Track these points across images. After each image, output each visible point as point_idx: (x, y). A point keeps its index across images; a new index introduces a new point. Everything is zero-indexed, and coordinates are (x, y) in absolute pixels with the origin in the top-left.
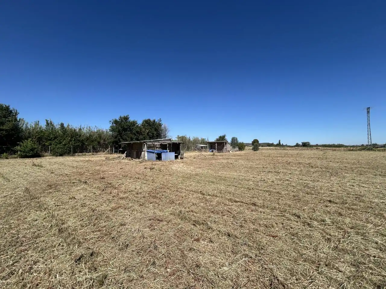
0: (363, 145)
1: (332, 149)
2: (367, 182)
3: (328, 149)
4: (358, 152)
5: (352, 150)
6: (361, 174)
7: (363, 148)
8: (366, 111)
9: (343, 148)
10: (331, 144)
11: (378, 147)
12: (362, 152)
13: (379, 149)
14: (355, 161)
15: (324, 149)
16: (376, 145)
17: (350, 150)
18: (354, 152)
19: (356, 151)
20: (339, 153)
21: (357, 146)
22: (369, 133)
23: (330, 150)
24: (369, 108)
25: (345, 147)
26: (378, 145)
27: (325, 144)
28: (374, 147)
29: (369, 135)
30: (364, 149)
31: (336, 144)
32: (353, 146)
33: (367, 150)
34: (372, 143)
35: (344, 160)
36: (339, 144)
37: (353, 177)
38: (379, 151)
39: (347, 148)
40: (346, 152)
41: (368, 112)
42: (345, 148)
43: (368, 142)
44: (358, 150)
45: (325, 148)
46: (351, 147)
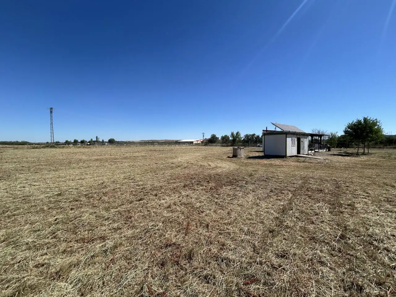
0: (48, 142)
1: (14, 147)
2: (40, 180)
3: (7, 147)
4: (42, 149)
5: (37, 148)
6: (36, 172)
7: (48, 145)
8: (49, 110)
9: (26, 146)
10: (13, 141)
11: (59, 145)
12: (46, 150)
13: (60, 146)
14: (35, 159)
15: (3, 147)
16: (58, 142)
17: (34, 148)
18: (37, 150)
19: (40, 148)
20: (21, 151)
21: (42, 144)
22: (52, 132)
23: (11, 149)
24: (52, 108)
25: (29, 144)
26: (60, 143)
27: (5, 141)
28: (56, 145)
29: (52, 133)
30: (47, 147)
31: (20, 141)
32: (38, 144)
33: (50, 147)
34: (55, 141)
35: (24, 159)
36: (24, 142)
37: (27, 177)
38: (60, 148)
39: (31, 145)
40: (29, 150)
41: (51, 112)
42: (29, 146)
43: (51, 140)
44: (42, 147)
45: (5, 146)
46: (36, 144)
